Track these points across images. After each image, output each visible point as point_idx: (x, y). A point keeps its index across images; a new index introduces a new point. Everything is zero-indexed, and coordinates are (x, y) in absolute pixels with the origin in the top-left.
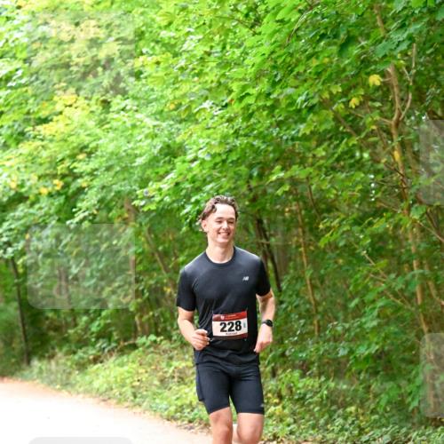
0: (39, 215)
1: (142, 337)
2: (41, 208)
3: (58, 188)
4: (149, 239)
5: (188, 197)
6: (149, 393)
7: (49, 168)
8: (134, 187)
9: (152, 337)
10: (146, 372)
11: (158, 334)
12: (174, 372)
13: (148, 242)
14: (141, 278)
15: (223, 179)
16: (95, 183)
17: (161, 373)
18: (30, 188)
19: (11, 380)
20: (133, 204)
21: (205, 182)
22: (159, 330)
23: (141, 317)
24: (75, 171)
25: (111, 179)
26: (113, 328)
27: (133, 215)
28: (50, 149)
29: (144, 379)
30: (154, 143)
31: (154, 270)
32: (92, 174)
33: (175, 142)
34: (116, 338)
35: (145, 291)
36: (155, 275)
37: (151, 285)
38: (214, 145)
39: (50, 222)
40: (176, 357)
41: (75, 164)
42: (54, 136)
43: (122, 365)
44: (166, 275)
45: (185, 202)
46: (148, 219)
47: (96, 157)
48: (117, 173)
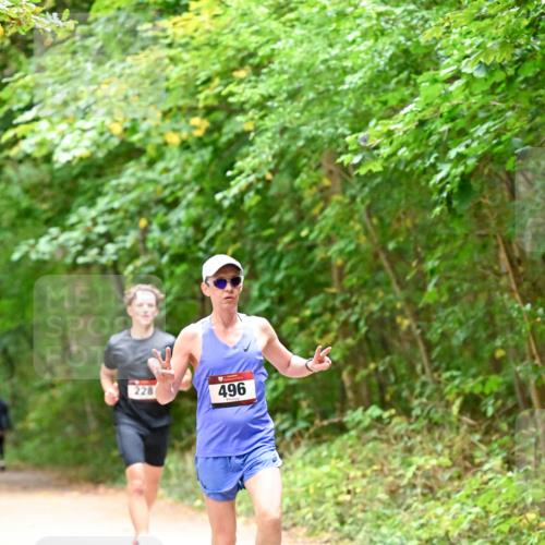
0: (165, 182)
1: (355, 409)
2: (167, 170)
3: (199, 133)
4: (370, 227)
5: (442, 148)
6: (369, 515)
7: (183, 97)
8: (340, 131)
9: (375, 411)
10: (364, 476)
11: (384, 406)
12: (415, 475)
13: (366, 232)
14: (354, 299)
15: (509, 113)
16: (268, 122)
17: (391, 479)
18: (148, 134)
19: (111, 491)
20: (339, 161)
21: (474, 120)
22: (388, 397)
23: (354, 373)
24: (231, 100)
25: (298, 115)
26: (302, 395)
27: (338, 181)
28: (185, 62)
29: (358, 490)
30: (380, 46)
31: (377, 284)
32: (262, 105)
33: (418, 42)
34: (307, 412)
35: (362, 323)
36: (381, 294)
37: (372, 313)
38: (492, 50)
39: (185, 196)
40: (419, 447)
41: (232, 88)
42: (192, 38)
43: (317, 463)
44: (400, 294)
45: (436, 158)
46: (367, 190)
47: (270, 73)
48: (309, 103)
